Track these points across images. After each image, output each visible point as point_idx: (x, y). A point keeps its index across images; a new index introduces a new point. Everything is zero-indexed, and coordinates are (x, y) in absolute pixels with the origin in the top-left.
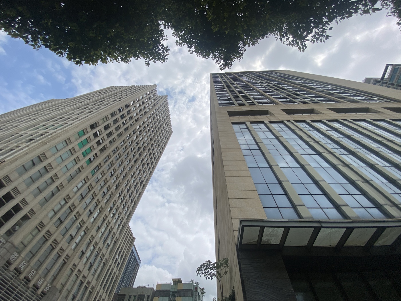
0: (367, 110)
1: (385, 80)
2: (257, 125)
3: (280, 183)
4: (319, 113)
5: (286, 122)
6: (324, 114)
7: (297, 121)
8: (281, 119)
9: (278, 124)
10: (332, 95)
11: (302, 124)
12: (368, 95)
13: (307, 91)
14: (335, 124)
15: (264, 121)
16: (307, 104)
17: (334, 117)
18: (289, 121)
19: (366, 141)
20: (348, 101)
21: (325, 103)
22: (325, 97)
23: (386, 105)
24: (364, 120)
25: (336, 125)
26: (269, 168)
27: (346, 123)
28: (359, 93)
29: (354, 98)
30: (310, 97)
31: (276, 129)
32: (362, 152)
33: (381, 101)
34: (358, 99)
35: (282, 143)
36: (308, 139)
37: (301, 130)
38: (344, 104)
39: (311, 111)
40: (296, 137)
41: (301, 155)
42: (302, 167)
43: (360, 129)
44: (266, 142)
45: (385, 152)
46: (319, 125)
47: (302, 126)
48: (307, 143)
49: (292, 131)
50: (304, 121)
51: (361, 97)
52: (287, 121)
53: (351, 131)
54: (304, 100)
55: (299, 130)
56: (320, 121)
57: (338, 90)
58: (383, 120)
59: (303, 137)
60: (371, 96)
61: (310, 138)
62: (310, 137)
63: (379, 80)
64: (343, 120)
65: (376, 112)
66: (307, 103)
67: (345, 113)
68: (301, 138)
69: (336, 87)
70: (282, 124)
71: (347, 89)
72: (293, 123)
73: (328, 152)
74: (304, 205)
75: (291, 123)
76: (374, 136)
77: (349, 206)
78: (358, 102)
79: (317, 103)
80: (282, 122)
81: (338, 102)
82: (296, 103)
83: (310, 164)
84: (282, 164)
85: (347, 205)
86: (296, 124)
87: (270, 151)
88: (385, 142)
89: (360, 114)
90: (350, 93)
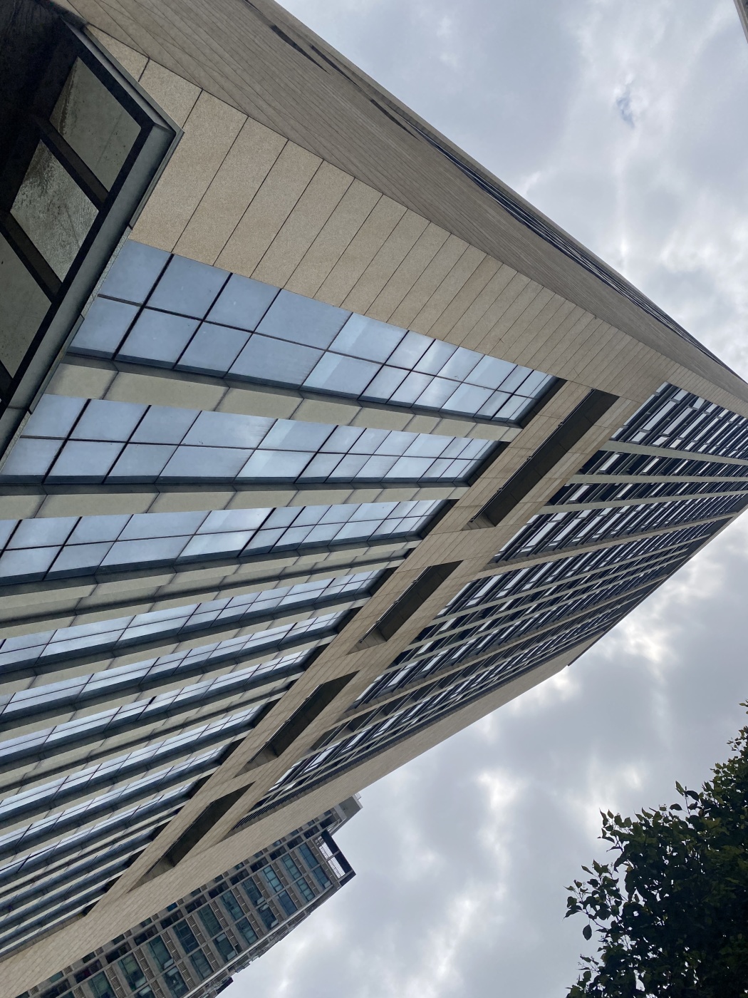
0: (275, 747)
1: (317, 838)
2: (478, 457)
3: (227, 379)
4: (361, 644)
5: (411, 545)
6: (349, 653)
7: (385, 575)
8: (431, 538)
9: (424, 518)
10: (386, 710)
11: (368, 582)
12: (311, 779)
13: (453, 664)
14: (296, 655)
15: (470, 486)
16: (416, 635)
17: (318, 668)
18: (406, 556)
19: (190, 688)
20: (335, 728)
21: (379, 678)
22: (392, 691)
23: (253, 794)
24: (252, 723)
25: (293, 656)
26: (300, 383)
27: (279, 683)
28: (336, 768)
29: (330, 748)
30: (430, 659)
31: (414, 503)
32: (169, 658)
33: (273, 793)
34: (319, 754)
35: (354, 483)
36: (307, 561)
37: (352, 565)
38: (335, 716)
39: (384, 629)
40: (341, 536)
41: (274, 509)
42: (235, 484)
43: (235, 699)
44: (398, 439)
45: (131, 707)
46: (326, 618)
47: (361, 578)
48: (298, 550)
49: (370, 541)
50: (370, 591)
51: (320, 764)
52: (411, 551)
53: (247, 676)
54: (435, 638)
55: (357, 560)
56: (336, 629)
57: (386, 731)
58: (219, 760)
59: (326, 554)
60: (304, 783)
61: (308, 567)
62: (312, 572)
63: (329, 829)
64: (292, 683)
65: (252, 763)
66: (419, 638)
67: (307, 699)
68: (329, 546)
69: (399, 735)
70: (414, 529)
71: (369, 750)
72: (390, 559)
73: (229, 580)
74: (103, 397)
75: (394, 555)
76: (192, 714)
77: (31, 518)
78: (314, 748)
79: (397, 661)
80: (421, 533)
81: (355, 707)
82: (445, 614)
83: (227, 512)
84: (283, 432)
85: (35, 515)
86: (383, 566)
87: (355, 431)
88: (158, 725)
89: (275, 728)
90: (352, 749)
